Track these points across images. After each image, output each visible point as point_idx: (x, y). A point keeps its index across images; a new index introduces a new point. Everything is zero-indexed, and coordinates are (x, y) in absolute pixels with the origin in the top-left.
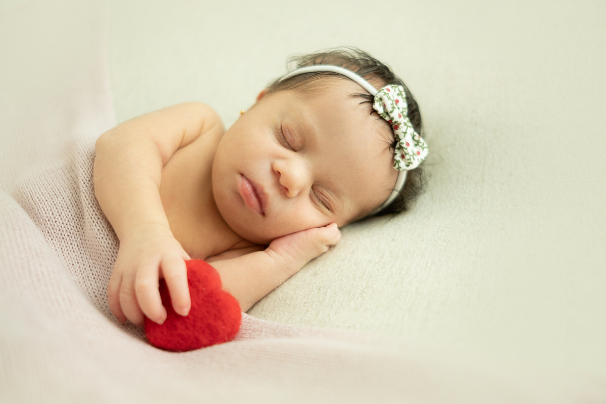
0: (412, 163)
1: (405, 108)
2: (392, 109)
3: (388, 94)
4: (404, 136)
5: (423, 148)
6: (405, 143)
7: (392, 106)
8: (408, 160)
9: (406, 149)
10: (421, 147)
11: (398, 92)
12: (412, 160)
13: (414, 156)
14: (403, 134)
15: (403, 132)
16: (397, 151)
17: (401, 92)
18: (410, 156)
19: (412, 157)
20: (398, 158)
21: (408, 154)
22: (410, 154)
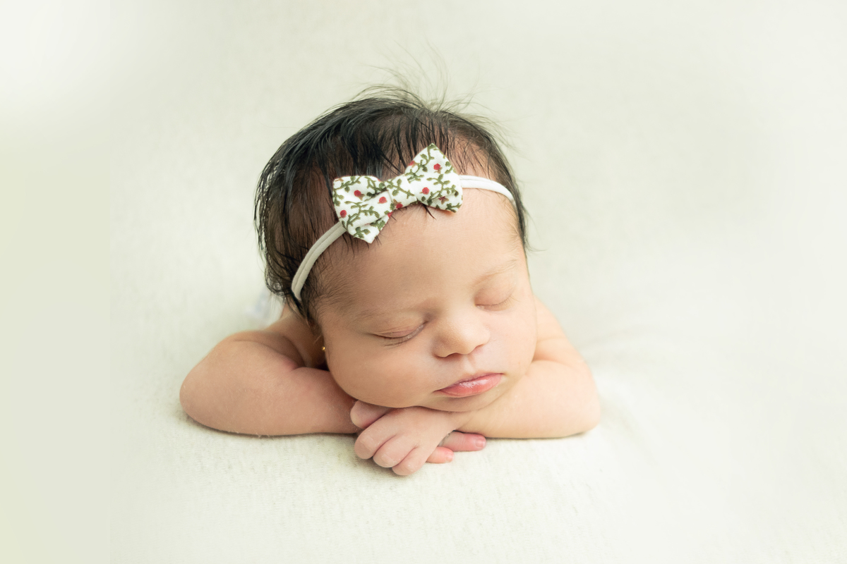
0: (453, 186)
1: (369, 180)
2: (374, 214)
3: (350, 217)
4: (413, 195)
5: (431, 158)
6: (423, 195)
7: (368, 213)
8: (448, 192)
9: (432, 194)
10: (427, 161)
11: (343, 189)
12: (449, 186)
13: (443, 180)
14: (410, 197)
15: (408, 198)
16: (433, 205)
17: (343, 186)
18: (442, 189)
19: (445, 186)
20: (443, 206)
21: (440, 192)
22: (440, 189)
